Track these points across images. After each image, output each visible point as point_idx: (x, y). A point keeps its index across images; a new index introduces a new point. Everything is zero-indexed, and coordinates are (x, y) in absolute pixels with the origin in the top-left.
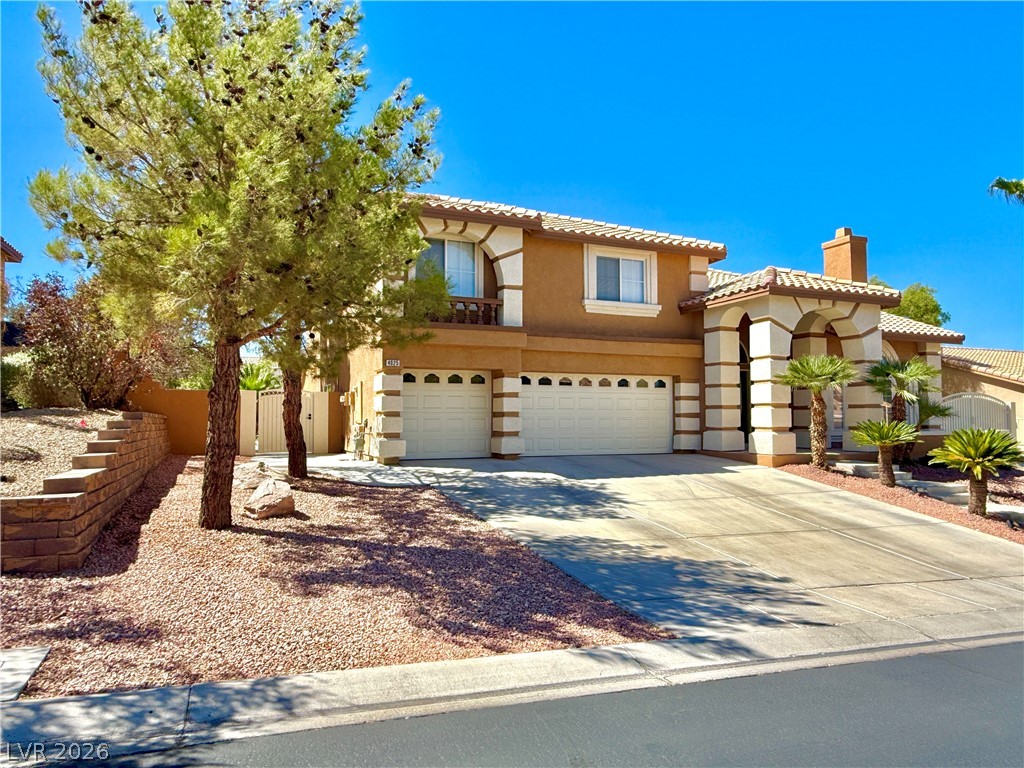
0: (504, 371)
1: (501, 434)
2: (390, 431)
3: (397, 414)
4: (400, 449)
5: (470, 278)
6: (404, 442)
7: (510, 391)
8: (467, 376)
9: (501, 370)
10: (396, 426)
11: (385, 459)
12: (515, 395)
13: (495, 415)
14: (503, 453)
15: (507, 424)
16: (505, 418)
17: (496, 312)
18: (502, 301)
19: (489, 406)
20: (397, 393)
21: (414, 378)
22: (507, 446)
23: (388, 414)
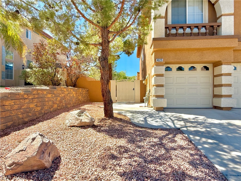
0: (222, 62)
1: (220, 96)
2: (158, 94)
3: (162, 86)
4: (164, 103)
5: (200, 17)
6: (166, 100)
7: (226, 72)
8: (199, 67)
9: (221, 61)
10: (162, 91)
11: (156, 108)
12: (229, 75)
13: (215, 86)
14: (222, 106)
15: (224, 91)
16: (223, 87)
17: (216, 30)
18: (221, 23)
19: (211, 82)
20: (162, 75)
21: (171, 69)
22: (224, 103)
23: (158, 86)
